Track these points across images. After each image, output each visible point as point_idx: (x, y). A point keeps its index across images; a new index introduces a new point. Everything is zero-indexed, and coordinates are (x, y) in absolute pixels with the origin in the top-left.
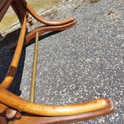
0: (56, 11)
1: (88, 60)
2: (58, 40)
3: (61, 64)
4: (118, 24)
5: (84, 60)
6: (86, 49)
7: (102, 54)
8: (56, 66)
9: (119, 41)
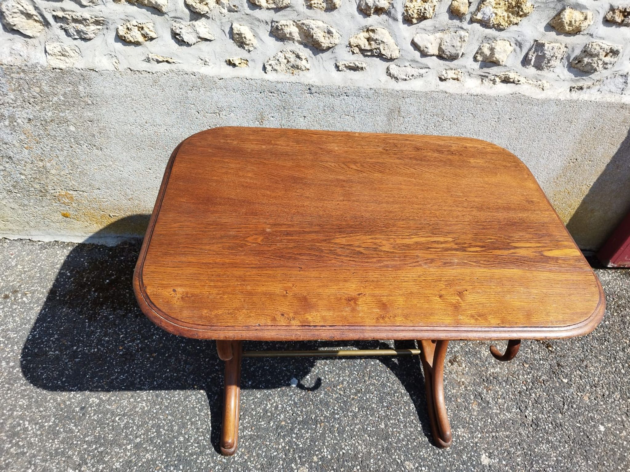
2: (349, 376)
3: (359, 453)
4: (463, 402)
5: (401, 461)
6: (406, 436)
7: (431, 460)
8: (347, 452)
9: (461, 443)
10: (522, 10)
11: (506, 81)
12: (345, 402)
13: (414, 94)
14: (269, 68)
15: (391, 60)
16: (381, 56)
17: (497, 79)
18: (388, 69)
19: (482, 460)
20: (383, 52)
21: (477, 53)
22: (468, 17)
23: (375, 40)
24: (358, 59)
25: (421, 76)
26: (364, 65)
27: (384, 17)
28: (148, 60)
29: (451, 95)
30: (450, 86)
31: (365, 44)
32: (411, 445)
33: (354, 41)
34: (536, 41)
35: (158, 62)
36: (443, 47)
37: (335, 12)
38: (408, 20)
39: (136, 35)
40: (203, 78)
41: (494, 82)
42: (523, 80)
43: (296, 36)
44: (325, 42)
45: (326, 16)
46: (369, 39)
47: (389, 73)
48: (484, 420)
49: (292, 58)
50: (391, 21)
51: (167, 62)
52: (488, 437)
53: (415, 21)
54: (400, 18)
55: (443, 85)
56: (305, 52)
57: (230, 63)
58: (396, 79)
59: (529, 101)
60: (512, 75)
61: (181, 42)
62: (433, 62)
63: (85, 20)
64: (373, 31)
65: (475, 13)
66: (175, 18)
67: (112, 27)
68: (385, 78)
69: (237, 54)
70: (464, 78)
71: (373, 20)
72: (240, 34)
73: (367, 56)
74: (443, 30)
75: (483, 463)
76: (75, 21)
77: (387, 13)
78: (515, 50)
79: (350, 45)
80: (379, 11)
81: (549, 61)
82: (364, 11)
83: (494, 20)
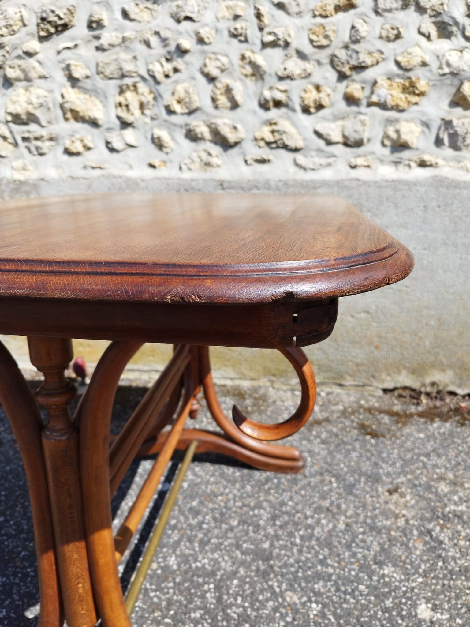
0: (264, 398)
1: (292, 597)
2: (239, 490)
3: (219, 570)
4: (401, 536)
5: (281, 591)
6: (297, 562)
7: (331, 597)
8: (203, 566)
9: (386, 584)
10: (417, 88)
11: (423, 164)
12: (222, 514)
13: (325, 184)
14: (184, 167)
15: (296, 150)
16: (285, 147)
17: (413, 164)
18: (295, 160)
19: (419, 611)
20: (287, 143)
21: (383, 137)
22: (364, 102)
23: (278, 131)
24: (265, 153)
25: (329, 165)
26: (271, 157)
27: (283, 110)
28: (85, 167)
29: (365, 183)
30: (362, 174)
31: (269, 137)
32: (303, 573)
33: (258, 135)
34: (443, 119)
35: (93, 168)
36: (346, 134)
37: (238, 110)
38: (306, 110)
39: (78, 147)
40: (128, 180)
41: (409, 166)
42: (441, 162)
43: (207, 134)
44: (232, 137)
45: (232, 114)
46: (273, 132)
47: (297, 164)
48: (431, 562)
49: (204, 156)
50: (290, 113)
51: (100, 168)
52: (436, 584)
53: (312, 110)
54: (298, 108)
55: (354, 173)
56: (216, 150)
57: (152, 166)
58: (305, 169)
59: (455, 185)
60: (427, 157)
61: (112, 150)
62: (340, 150)
63: (42, 137)
64: (275, 124)
65: (369, 97)
66: (109, 129)
67: (61, 142)
68: (293, 169)
69: (156, 157)
70: (375, 165)
71: (274, 113)
72: (159, 138)
73: (272, 148)
74: (343, 118)
75: (419, 616)
76: (36, 139)
77: (287, 106)
78: (423, 132)
79: (256, 139)
80: (278, 104)
81: (464, 139)
82: (264, 105)
83: (390, 102)
